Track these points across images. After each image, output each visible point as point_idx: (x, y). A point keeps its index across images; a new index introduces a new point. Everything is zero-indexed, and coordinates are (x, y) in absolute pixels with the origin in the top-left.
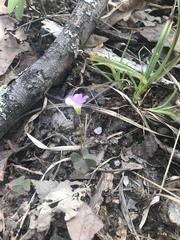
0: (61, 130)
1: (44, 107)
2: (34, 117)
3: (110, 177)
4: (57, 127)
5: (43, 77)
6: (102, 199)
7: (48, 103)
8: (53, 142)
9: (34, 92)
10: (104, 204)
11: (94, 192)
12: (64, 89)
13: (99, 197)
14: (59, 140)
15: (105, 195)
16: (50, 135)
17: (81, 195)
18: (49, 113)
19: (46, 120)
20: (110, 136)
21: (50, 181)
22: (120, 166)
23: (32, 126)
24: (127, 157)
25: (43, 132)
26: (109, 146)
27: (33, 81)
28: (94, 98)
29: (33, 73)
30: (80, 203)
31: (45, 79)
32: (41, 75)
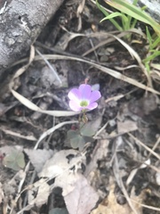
0: (53, 89)
1: (31, 60)
2: (20, 72)
3: (105, 143)
4: (47, 86)
5: (29, 25)
6: (97, 166)
7: (36, 54)
8: (43, 101)
9: (17, 50)
10: (98, 168)
11: (89, 159)
12: (55, 34)
13: (94, 164)
14: (51, 101)
15: (99, 162)
16: (40, 95)
17: (77, 167)
18: (38, 66)
19: (34, 74)
20: (109, 99)
21: (44, 150)
22: (116, 127)
23: (17, 81)
24: (123, 115)
25: (32, 89)
26: (107, 109)
27: (15, 33)
28: (93, 49)
29: (14, 19)
30: (77, 177)
31: (31, 28)
32: (25, 23)
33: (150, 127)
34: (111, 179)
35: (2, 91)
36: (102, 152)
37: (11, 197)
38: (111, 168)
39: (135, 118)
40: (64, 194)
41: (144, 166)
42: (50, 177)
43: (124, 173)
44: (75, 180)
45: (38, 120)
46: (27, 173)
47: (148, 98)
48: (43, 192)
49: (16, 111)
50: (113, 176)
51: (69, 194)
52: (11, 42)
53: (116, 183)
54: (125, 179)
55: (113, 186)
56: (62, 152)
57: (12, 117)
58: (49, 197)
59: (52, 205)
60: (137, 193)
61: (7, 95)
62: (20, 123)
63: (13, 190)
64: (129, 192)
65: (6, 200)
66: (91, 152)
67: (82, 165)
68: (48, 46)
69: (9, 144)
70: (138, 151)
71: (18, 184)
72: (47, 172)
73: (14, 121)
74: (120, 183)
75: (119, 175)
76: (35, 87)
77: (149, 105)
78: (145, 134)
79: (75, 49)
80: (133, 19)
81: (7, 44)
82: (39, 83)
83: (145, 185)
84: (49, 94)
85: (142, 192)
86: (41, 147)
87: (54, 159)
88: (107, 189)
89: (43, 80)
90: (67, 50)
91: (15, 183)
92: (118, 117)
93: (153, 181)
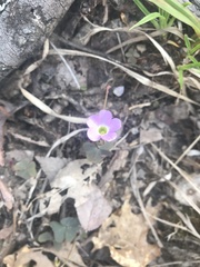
0: (70, 90)
1: (44, 56)
2: (31, 68)
3: (124, 154)
4: (63, 87)
5: (43, 19)
6: (113, 177)
7: (51, 47)
8: (58, 103)
9: (29, 50)
10: (115, 178)
11: (105, 170)
12: (75, 23)
13: (110, 175)
14: (66, 103)
15: (115, 173)
16: (55, 96)
18: (53, 61)
19: (48, 70)
20: (134, 107)
21: (58, 159)
22: (138, 135)
23: (28, 78)
24: (148, 123)
25: (45, 87)
26: (130, 117)
27: (27, 30)
28: (120, 46)
29: (25, 12)
30: (90, 189)
31: (46, 23)
32: (38, 17)
33: (177, 136)
34: (127, 190)
35: (10, 87)
36: (120, 163)
37: (22, 202)
38: (129, 179)
39: (161, 125)
40: (76, 205)
41: (162, 180)
42: (63, 188)
43: (141, 184)
44: (89, 192)
45: (51, 123)
46: (38, 181)
47: (180, 106)
48: (55, 203)
49: (26, 111)
50: (130, 186)
51: (82, 206)
52: (22, 41)
53: (132, 193)
54: (142, 190)
55: (129, 196)
56: (77, 161)
57: (22, 118)
58: (61, 208)
59: (63, 214)
60: (154, 204)
61: (16, 92)
62: (31, 125)
63: (23, 196)
64: (145, 203)
65: (16, 205)
66: (108, 163)
67: (98, 175)
68: (65, 39)
69: (18, 148)
70: (160, 162)
71: (29, 190)
72: (59, 182)
73: (24, 122)
74: (137, 194)
75: (135, 186)
76: (48, 86)
77: (180, 113)
78: (170, 143)
79: (98, 44)
80: (171, 17)
81: (17, 43)
82: (53, 82)
83: (163, 197)
84: (64, 96)
85: (159, 204)
86: (54, 155)
87: (68, 169)
88: (123, 199)
89: (59, 79)
90: (88, 45)
91: (25, 189)
92: (142, 125)
93: (171, 194)
